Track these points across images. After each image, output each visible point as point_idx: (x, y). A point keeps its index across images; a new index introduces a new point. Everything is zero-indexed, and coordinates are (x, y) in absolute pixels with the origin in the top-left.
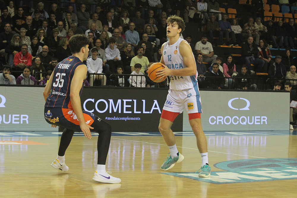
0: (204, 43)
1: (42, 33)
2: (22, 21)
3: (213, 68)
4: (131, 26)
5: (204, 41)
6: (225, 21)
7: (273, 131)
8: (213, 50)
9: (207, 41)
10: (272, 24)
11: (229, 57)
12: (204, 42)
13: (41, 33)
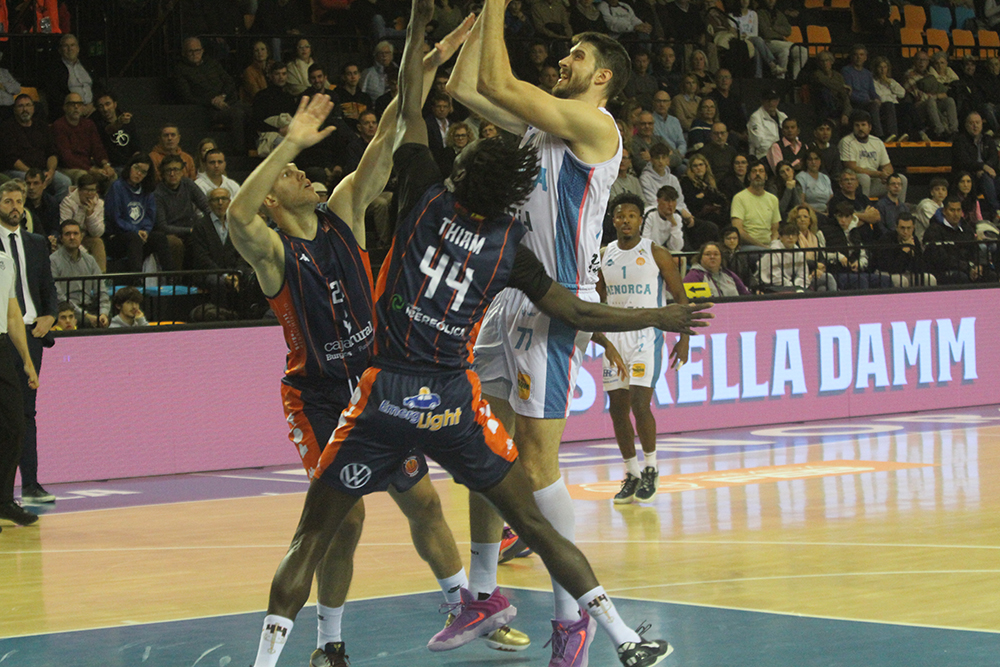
0: (862, 139)
1: (463, 135)
2: (358, 107)
3: (950, 212)
5: (861, 131)
6: (860, 69)
8: (888, 161)
9: (872, 133)
10: (973, 68)
11: (962, 176)
12: (863, 135)
13: (459, 136)
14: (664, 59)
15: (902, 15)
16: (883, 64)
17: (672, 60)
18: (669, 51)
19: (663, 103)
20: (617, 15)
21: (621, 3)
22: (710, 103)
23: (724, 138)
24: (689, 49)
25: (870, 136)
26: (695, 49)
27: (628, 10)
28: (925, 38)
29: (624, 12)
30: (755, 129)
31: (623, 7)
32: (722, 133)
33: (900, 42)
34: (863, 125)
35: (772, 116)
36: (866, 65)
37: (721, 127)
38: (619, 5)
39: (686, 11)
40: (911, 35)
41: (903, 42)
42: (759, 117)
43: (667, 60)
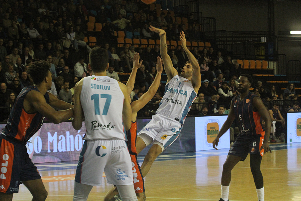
0: (111, 72)
4: (49, 58)
5: (111, 70)
7: (220, 149)
14: (48, 46)
15: (118, 34)
16: (113, 49)
17: (51, 47)
18: (50, 44)
19: (50, 59)
20: (32, 32)
21: (34, 29)
22: (62, 60)
23: (68, 71)
24: (55, 43)
25: (114, 72)
26: (57, 43)
27: (36, 31)
28: (125, 41)
29: (34, 31)
30: (77, 68)
31: (34, 30)
32: (67, 69)
33: (117, 42)
34: (112, 68)
35: (82, 65)
36: (109, 49)
37: (67, 68)
38: (33, 29)
39: (53, 31)
40: (121, 40)
41: (119, 42)
42: (78, 65)
43: (49, 47)
